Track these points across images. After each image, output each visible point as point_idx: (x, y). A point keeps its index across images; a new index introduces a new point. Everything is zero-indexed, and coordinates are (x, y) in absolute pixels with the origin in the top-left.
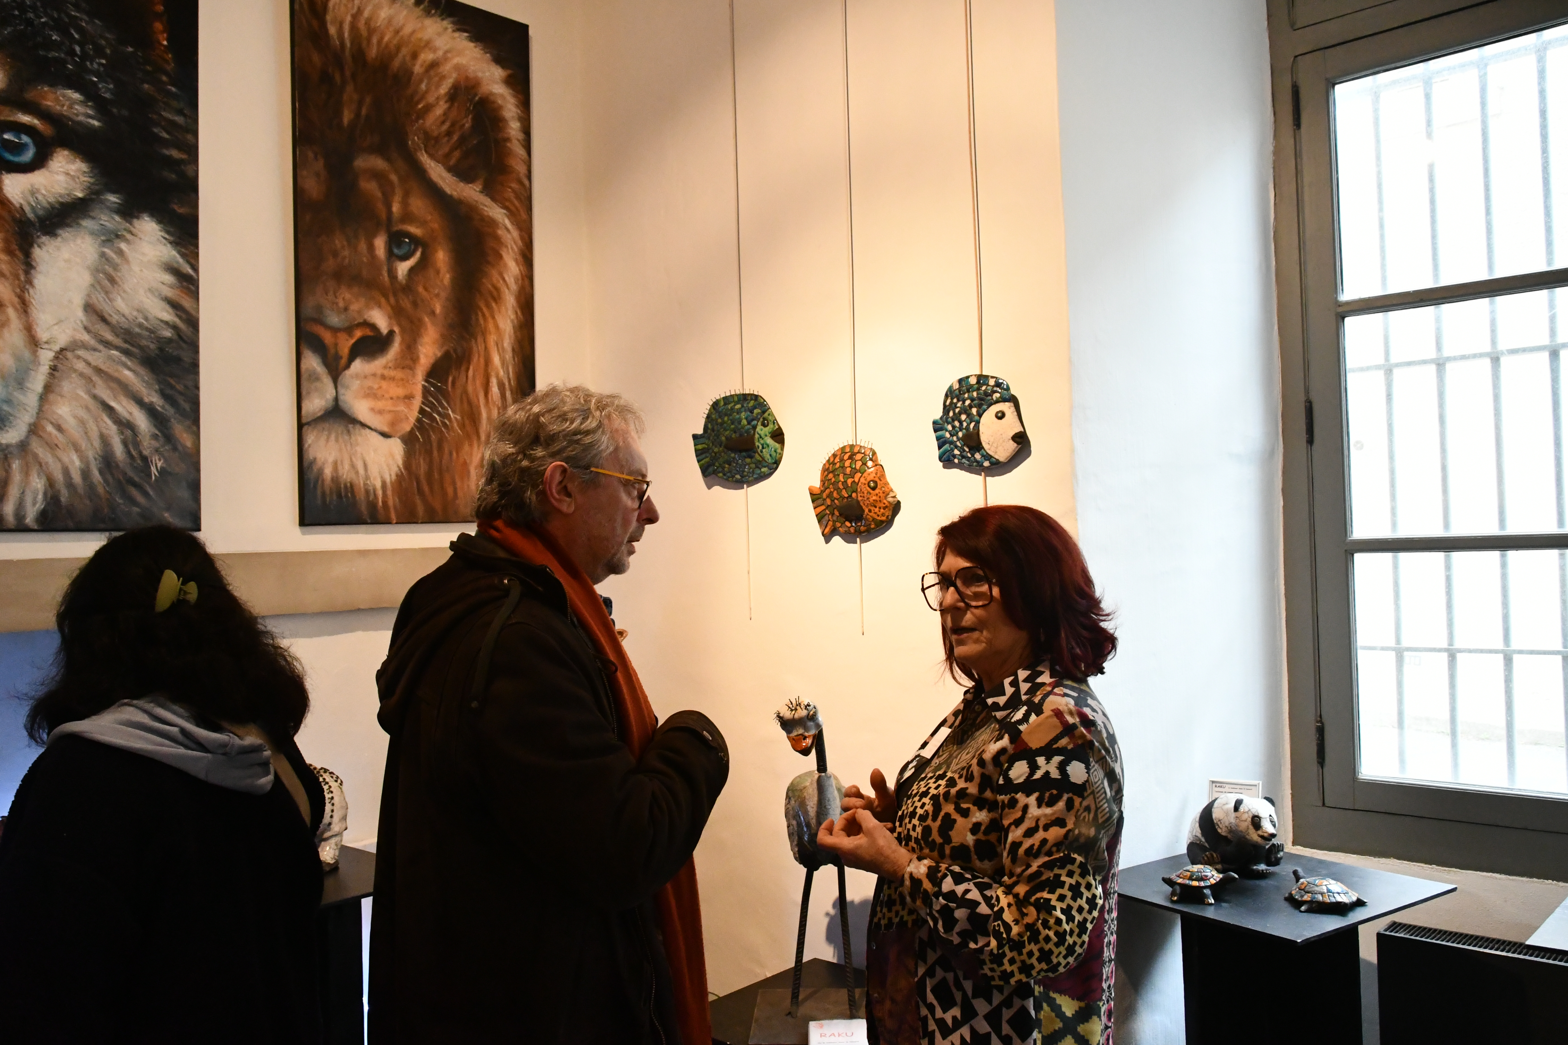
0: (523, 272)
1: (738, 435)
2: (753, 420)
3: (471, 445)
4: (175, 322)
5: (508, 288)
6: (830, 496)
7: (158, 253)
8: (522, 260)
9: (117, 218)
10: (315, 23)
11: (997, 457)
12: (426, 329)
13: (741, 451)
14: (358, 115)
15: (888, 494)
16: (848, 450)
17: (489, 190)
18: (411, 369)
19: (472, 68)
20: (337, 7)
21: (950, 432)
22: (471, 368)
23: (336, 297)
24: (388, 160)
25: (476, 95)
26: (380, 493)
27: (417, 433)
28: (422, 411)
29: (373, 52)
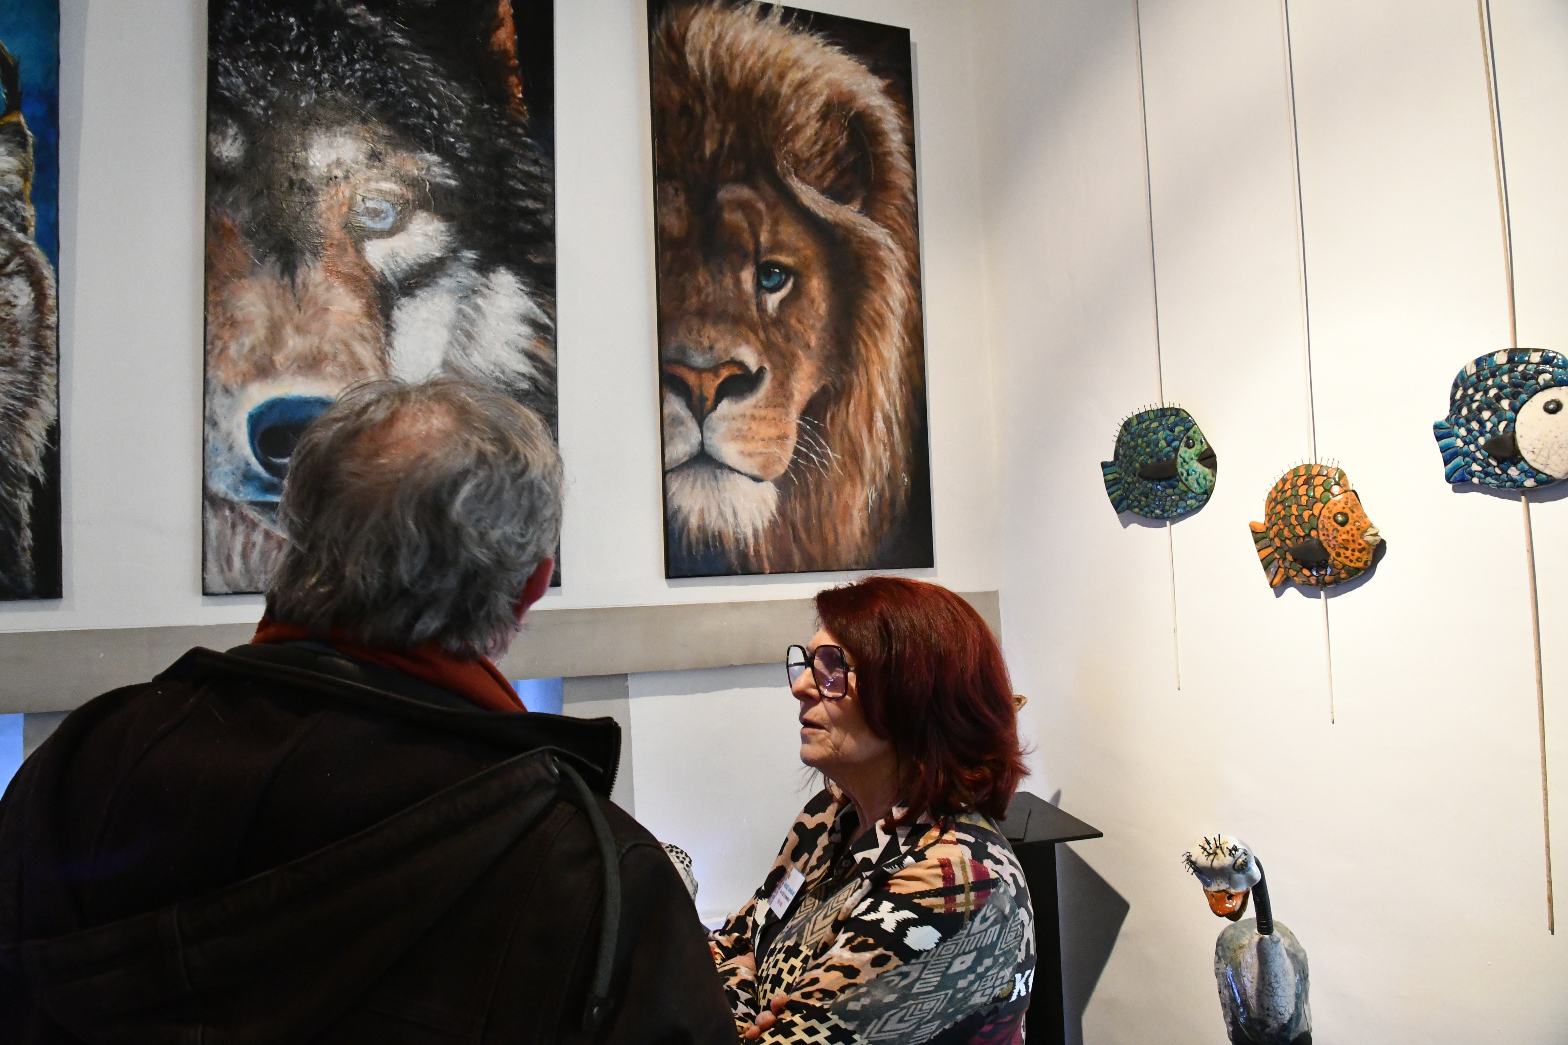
0: (910, 294)
1: (1154, 460)
2: (1173, 440)
3: (853, 486)
4: (531, 373)
5: (893, 313)
6: (1279, 534)
7: (514, 305)
8: (908, 281)
9: (474, 274)
10: (673, 56)
11: (1548, 472)
12: (800, 364)
13: (1160, 480)
14: (721, 145)
15: (1366, 531)
16: (1302, 472)
17: (868, 209)
18: (783, 406)
19: (846, 82)
20: (695, 37)
21: (1463, 439)
22: (852, 402)
23: (700, 336)
24: (754, 187)
25: (851, 109)
26: (751, 541)
27: (792, 476)
28: (797, 452)
29: (735, 79)
